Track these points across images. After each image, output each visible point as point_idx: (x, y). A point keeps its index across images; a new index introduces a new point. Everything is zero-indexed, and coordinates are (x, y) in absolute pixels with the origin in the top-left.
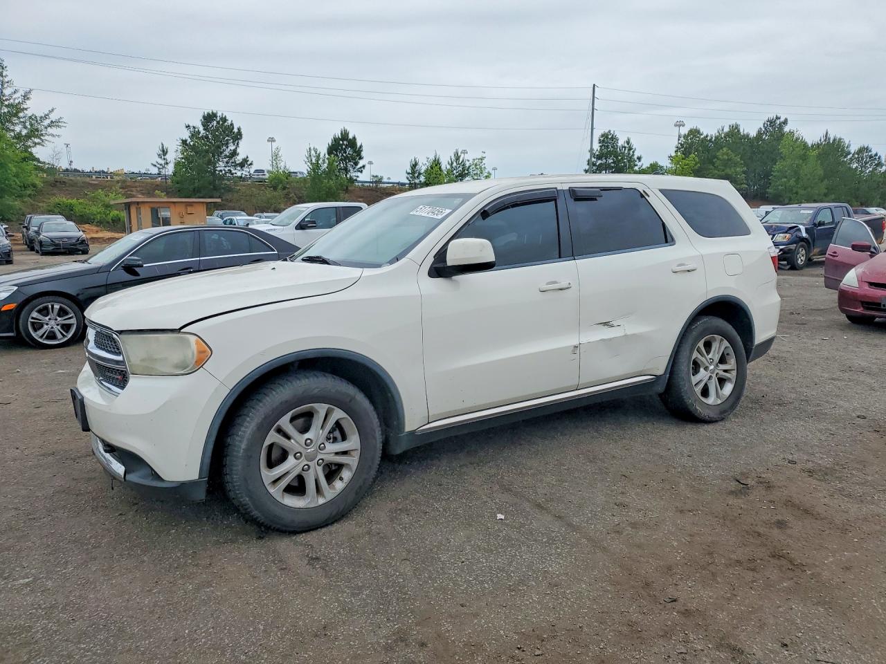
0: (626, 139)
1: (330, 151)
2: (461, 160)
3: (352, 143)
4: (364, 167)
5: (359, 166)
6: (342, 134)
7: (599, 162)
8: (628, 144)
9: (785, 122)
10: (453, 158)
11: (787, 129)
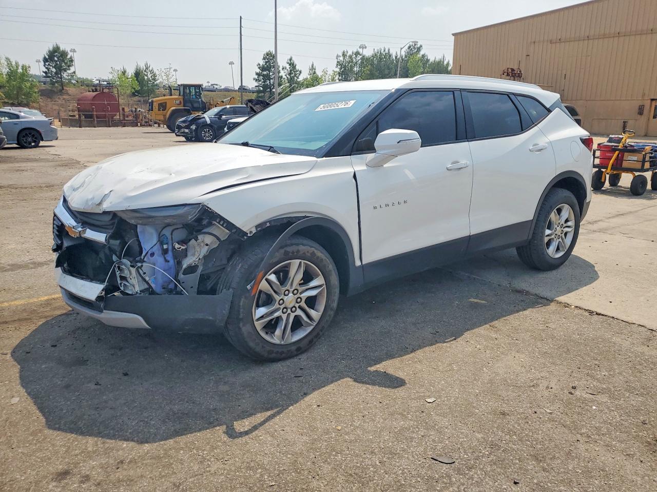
0: (289, 58)
1: (45, 60)
2: (151, 69)
3: (64, 54)
4: (74, 72)
5: (68, 71)
6: (54, 48)
7: (265, 73)
8: (290, 61)
9: (421, 46)
10: (144, 68)
11: (422, 53)
